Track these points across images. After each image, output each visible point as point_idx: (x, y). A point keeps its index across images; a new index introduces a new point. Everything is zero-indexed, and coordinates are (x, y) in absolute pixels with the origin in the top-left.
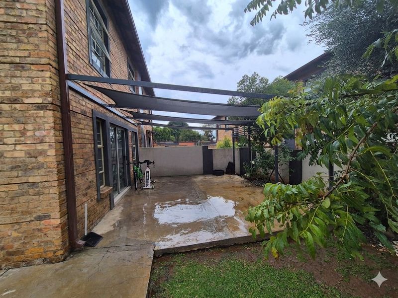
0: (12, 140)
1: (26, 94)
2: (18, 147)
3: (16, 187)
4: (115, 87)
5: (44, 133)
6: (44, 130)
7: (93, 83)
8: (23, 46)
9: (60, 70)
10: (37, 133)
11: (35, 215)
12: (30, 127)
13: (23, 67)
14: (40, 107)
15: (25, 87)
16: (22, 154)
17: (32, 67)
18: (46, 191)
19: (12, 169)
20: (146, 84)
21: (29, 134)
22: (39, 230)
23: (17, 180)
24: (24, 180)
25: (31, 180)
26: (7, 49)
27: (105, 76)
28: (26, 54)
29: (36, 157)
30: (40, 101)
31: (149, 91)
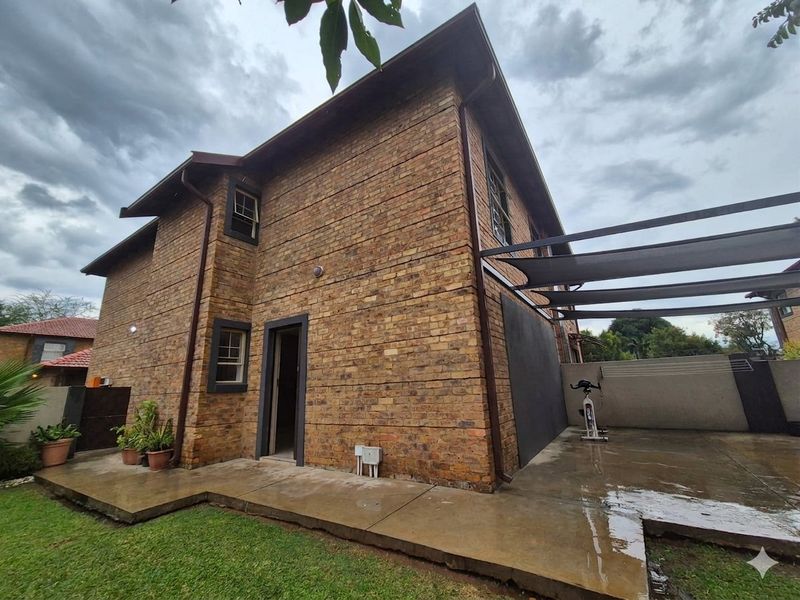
0: (438, 332)
1: (448, 281)
2: (443, 339)
3: (441, 384)
4: (517, 255)
5: (466, 320)
6: (466, 317)
7: (499, 256)
8: (445, 235)
9: (475, 248)
10: (459, 322)
11: (459, 421)
12: (451, 315)
13: (445, 255)
14: (462, 291)
15: (447, 274)
16: (445, 347)
17: (453, 253)
18: (469, 391)
19: (438, 363)
20: (556, 240)
21: (452, 322)
22: (464, 441)
23: (441, 376)
24: (448, 375)
25: (454, 375)
26: (432, 242)
27: (506, 244)
28: (447, 241)
29: (458, 349)
30: (460, 285)
31: (562, 249)
